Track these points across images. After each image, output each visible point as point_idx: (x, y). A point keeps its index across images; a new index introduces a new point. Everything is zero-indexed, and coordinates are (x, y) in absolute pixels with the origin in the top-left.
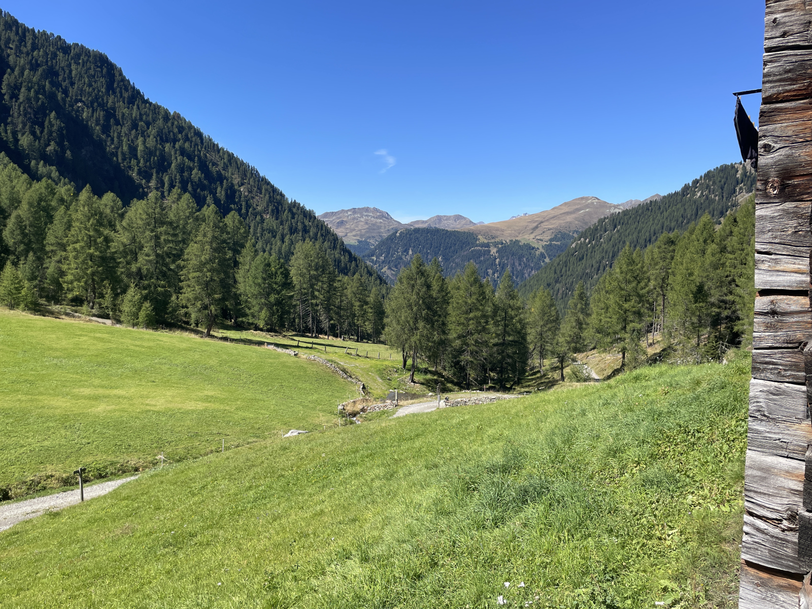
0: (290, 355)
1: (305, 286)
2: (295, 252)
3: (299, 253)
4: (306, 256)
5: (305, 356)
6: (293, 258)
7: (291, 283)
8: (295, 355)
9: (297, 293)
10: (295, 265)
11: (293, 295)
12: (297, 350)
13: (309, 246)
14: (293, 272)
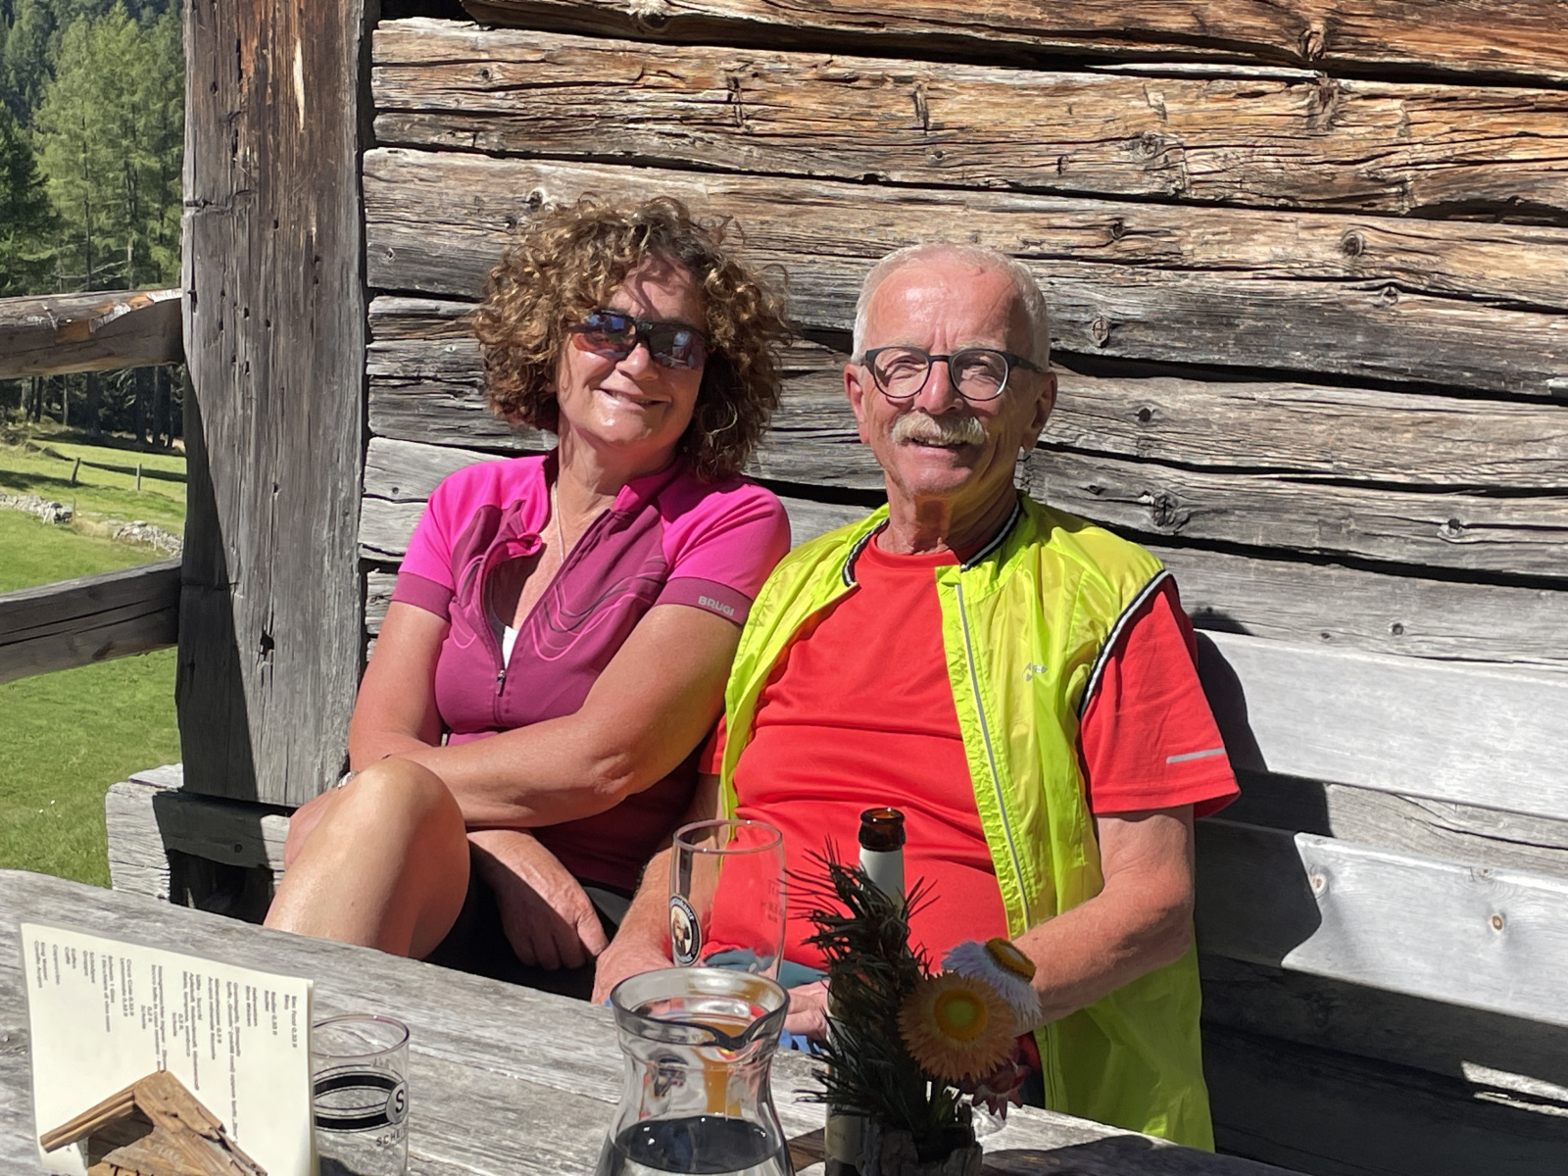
0: (37, 518)
1: (103, 220)
2: (61, 63)
3: (78, 73)
4: (111, 87)
5: (103, 527)
6: (52, 90)
7: (43, 202)
8: (58, 518)
9: (74, 255)
10: (60, 125)
11: (52, 259)
12: (68, 501)
13: (123, 37)
14: (49, 158)
